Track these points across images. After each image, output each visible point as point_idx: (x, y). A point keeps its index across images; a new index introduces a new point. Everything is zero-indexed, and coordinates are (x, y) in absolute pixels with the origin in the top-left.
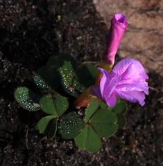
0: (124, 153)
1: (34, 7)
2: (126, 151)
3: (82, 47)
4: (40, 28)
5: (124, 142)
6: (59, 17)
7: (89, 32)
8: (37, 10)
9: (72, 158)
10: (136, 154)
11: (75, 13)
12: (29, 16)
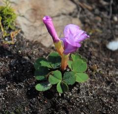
0: (95, 75)
1: (7, 57)
2: (95, 74)
3: (38, 55)
4: (17, 62)
5: (91, 71)
6: (19, 51)
7: (35, 48)
8: (9, 57)
9: (82, 93)
10: (100, 71)
11: (22, 46)
12: (8, 62)
